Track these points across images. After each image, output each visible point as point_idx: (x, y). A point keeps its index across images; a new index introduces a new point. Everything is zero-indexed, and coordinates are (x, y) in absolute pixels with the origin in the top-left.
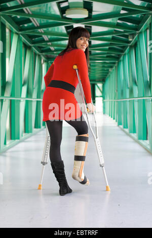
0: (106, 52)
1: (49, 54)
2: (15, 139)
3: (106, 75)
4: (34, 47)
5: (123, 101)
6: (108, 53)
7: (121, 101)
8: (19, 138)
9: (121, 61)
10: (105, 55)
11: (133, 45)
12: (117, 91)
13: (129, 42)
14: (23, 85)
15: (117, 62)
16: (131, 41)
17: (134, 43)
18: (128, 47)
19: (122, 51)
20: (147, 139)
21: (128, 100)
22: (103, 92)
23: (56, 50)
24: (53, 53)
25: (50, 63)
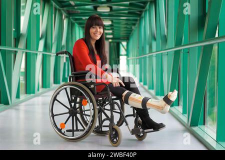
1: (70, 9)
2: (30, 94)
3: (130, 33)
6: (129, 9)
7: (142, 58)
8: (34, 93)
9: (142, 18)
10: (127, 12)
12: (138, 48)
14: (41, 39)
15: (139, 18)
18: (149, 3)
19: (144, 8)
22: (127, 50)
23: (76, 5)
24: (74, 8)
25: (72, 18)
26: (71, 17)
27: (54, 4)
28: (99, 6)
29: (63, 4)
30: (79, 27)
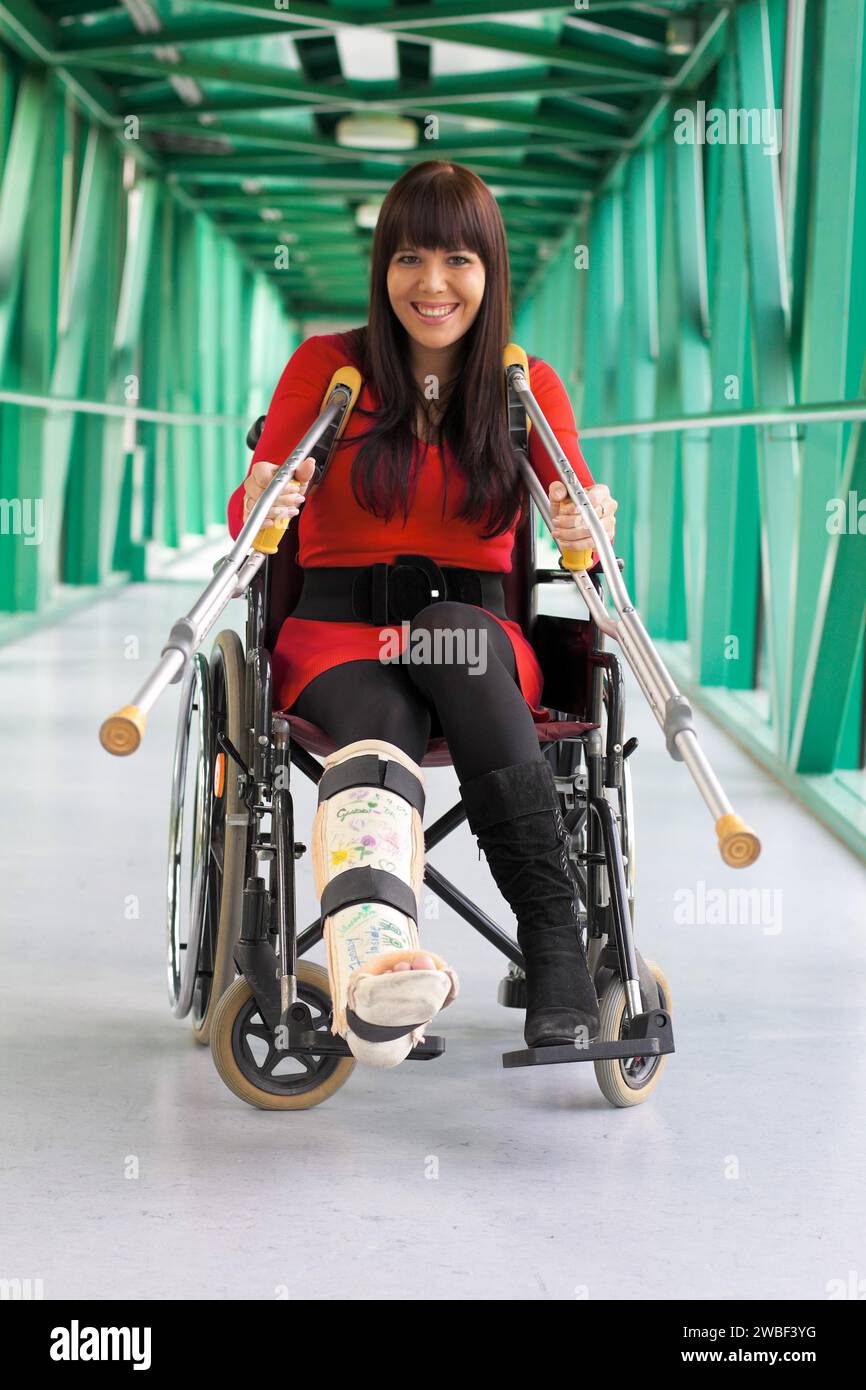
0: (524, 129)
1: (171, 125)
4: (75, 71)
5: (616, 440)
6: (535, 138)
7: (602, 441)
9: (609, 193)
10: (517, 153)
11: (693, 85)
13: (668, 66)
15: (586, 196)
16: (683, 59)
17: (700, 74)
18: (662, 103)
19: (624, 131)
20: (754, 684)
21: (645, 430)
23: (211, 103)
24: (196, 124)
25: (182, 185)
26: (173, 178)
27: (72, 88)
28: (347, 115)
29: (127, 92)
30: (217, 236)
